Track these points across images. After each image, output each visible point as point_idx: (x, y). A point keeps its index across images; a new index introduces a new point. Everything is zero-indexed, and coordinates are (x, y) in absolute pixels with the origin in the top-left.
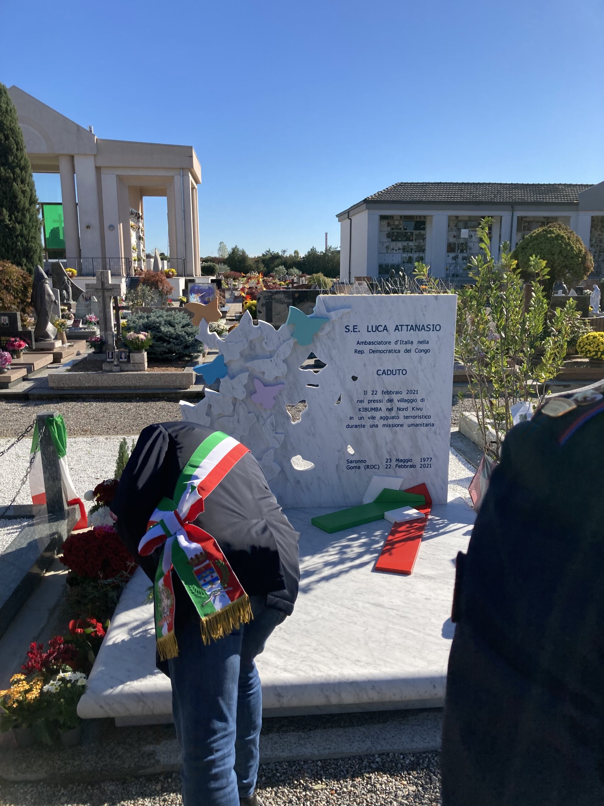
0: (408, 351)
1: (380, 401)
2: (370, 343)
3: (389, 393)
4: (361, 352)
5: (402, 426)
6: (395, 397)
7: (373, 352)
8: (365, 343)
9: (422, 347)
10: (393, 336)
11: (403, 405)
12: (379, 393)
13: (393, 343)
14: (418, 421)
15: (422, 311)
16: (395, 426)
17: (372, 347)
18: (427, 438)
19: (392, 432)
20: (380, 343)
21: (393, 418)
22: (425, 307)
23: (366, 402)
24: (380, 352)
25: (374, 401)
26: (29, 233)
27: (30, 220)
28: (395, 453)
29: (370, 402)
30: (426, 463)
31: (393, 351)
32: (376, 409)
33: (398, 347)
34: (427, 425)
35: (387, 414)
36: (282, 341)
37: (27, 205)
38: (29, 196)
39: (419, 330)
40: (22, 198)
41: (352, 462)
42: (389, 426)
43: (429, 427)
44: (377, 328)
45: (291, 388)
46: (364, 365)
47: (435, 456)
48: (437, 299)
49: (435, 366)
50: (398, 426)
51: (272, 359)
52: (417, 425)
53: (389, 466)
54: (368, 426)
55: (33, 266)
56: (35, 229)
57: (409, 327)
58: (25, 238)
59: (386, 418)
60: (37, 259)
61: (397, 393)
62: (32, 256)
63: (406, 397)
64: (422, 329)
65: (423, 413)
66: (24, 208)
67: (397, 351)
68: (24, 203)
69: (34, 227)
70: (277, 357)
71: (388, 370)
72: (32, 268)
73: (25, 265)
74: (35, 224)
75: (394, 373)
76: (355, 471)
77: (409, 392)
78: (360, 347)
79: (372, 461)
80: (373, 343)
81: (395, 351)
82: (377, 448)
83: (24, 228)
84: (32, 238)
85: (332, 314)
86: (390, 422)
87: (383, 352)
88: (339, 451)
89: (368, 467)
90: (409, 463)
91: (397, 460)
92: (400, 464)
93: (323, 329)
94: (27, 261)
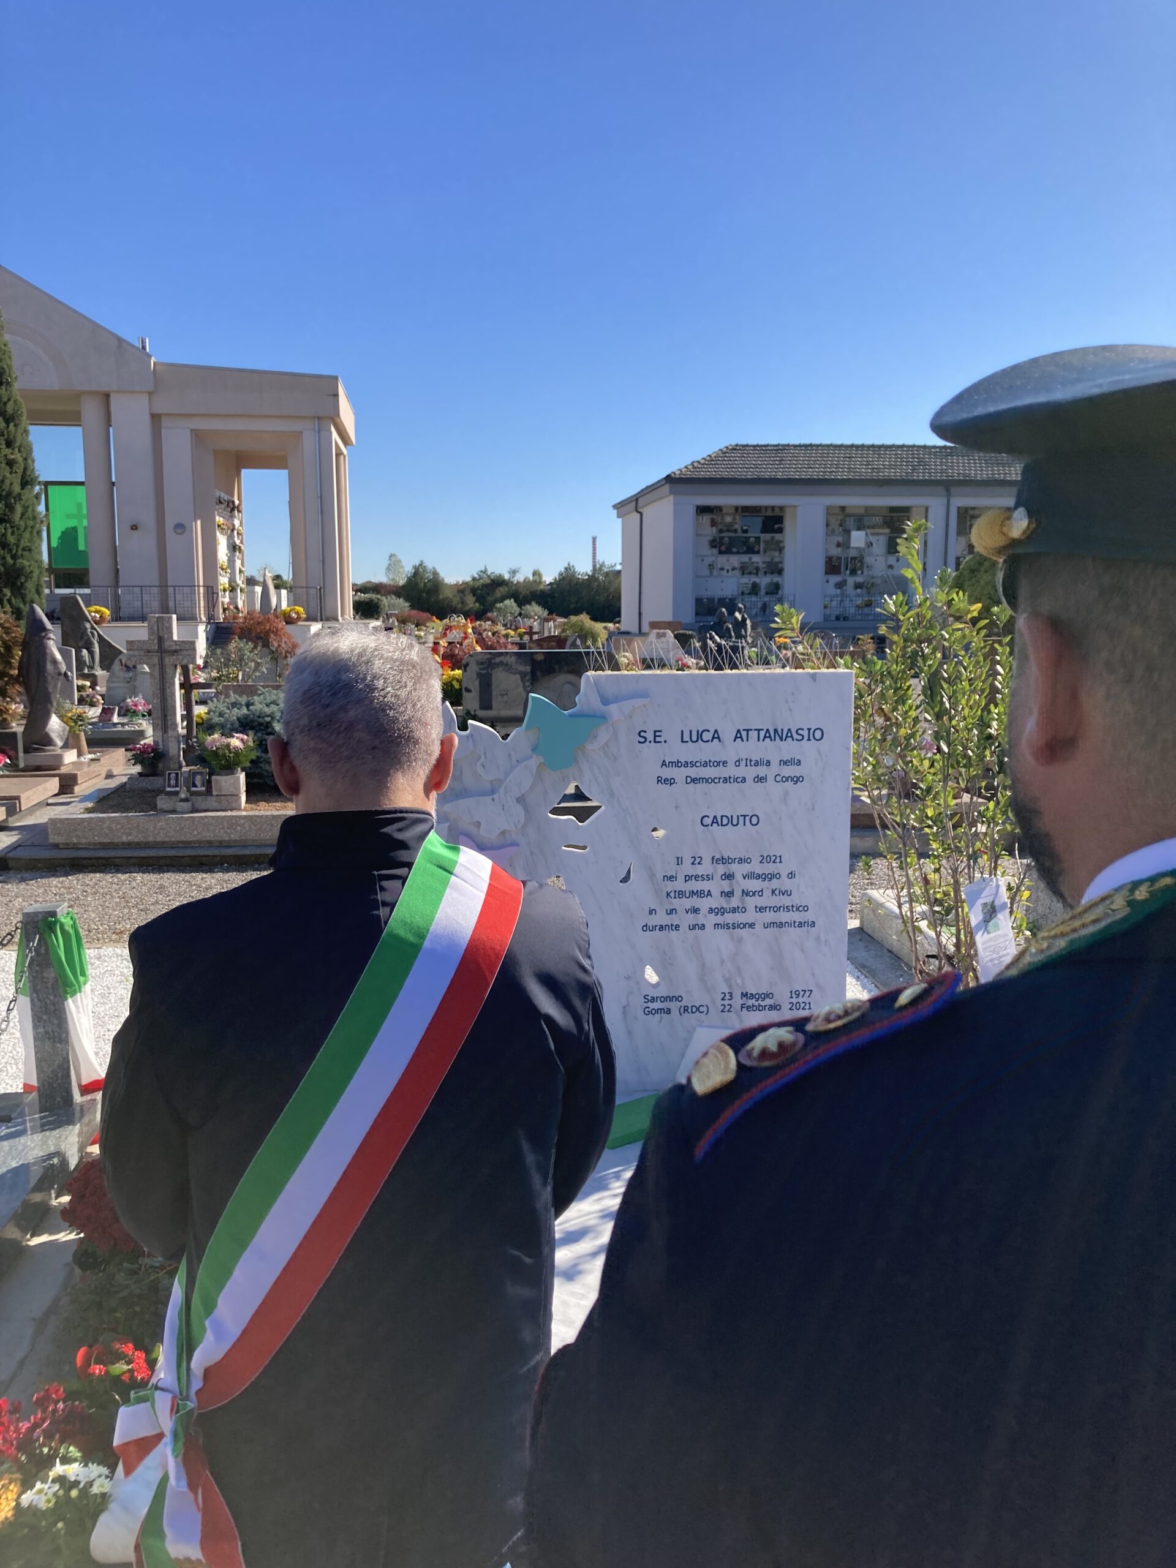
0: (760, 779)
1: (709, 878)
2: (686, 764)
3: (724, 860)
4: (670, 782)
5: (752, 926)
6: (739, 870)
7: (694, 780)
8: (677, 764)
9: (788, 771)
10: (731, 750)
11: (754, 885)
12: (706, 861)
13: (731, 764)
14: (784, 917)
15: (787, 702)
16: (739, 926)
17: (693, 772)
18: (803, 951)
19: (732, 938)
20: (705, 764)
21: (734, 910)
22: (793, 694)
23: (681, 878)
24: (707, 781)
25: (696, 877)
26: (19, 540)
27: (23, 515)
28: (739, 981)
29: (688, 878)
30: (800, 1000)
31: (732, 780)
32: (700, 894)
33: (740, 772)
34: (801, 925)
35: (722, 902)
36: (514, 761)
37: (17, 488)
38: (20, 471)
39: (781, 739)
40: (8, 475)
41: (653, 1000)
42: (726, 926)
43: (804, 929)
44: (700, 736)
45: (532, 853)
46: (677, 807)
47: (819, 987)
48: (815, 680)
49: (813, 809)
50: (744, 926)
51: (495, 796)
52: (781, 925)
53: (728, 1008)
54: (684, 927)
55: (25, 603)
56: (31, 533)
57: (762, 734)
58: (10, 550)
59: (721, 911)
60: (33, 590)
61: (741, 861)
62: (22, 584)
63: (759, 869)
64: (787, 737)
65: (792, 900)
66: (9, 494)
67: (739, 780)
68: (11, 484)
69: (29, 529)
70: (506, 792)
71: (722, 816)
72: (22, 606)
73: (9, 601)
74: (32, 523)
75: (735, 823)
76: (661, 1018)
77: (764, 859)
78: (667, 773)
79: (696, 997)
80: (693, 764)
81: (736, 780)
82: (704, 972)
83: (9, 531)
84: (24, 549)
85: (613, 708)
86: (729, 918)
87: (713, 781)
88: (628, 978)
89: (686, 1009)
90: (768, 1002)
91: (744, 995)
92: (750, 1002)
93: (595, 737)
94: (12, 593)
